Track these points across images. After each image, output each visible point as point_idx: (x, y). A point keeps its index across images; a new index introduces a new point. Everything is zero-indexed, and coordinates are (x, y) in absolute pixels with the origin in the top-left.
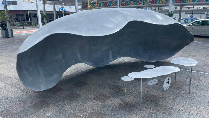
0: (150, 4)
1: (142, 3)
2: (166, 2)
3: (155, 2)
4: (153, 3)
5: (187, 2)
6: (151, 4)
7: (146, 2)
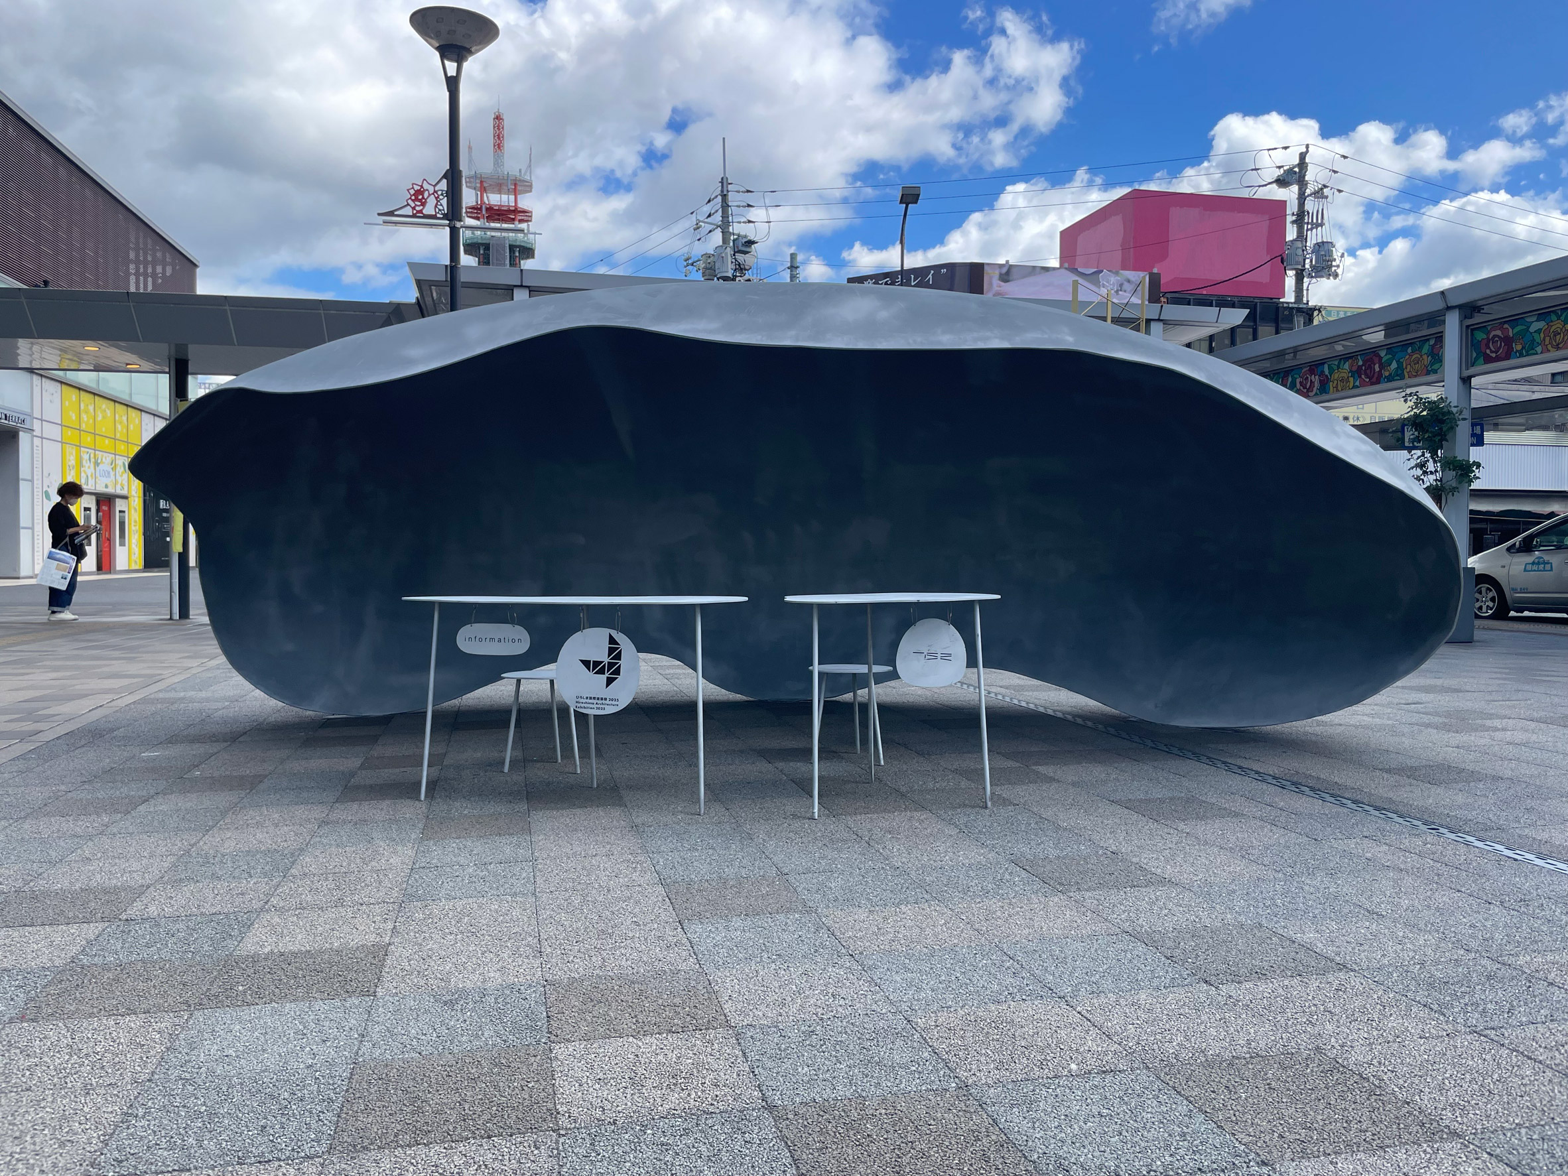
0: (1354, 387)
1: (1317, 385)
2: (1432, 364)
3: (1377, 368)
4: (1367, 376)
5: (1539, 349)
6: (1357, 383)
7: (1336, 376)
